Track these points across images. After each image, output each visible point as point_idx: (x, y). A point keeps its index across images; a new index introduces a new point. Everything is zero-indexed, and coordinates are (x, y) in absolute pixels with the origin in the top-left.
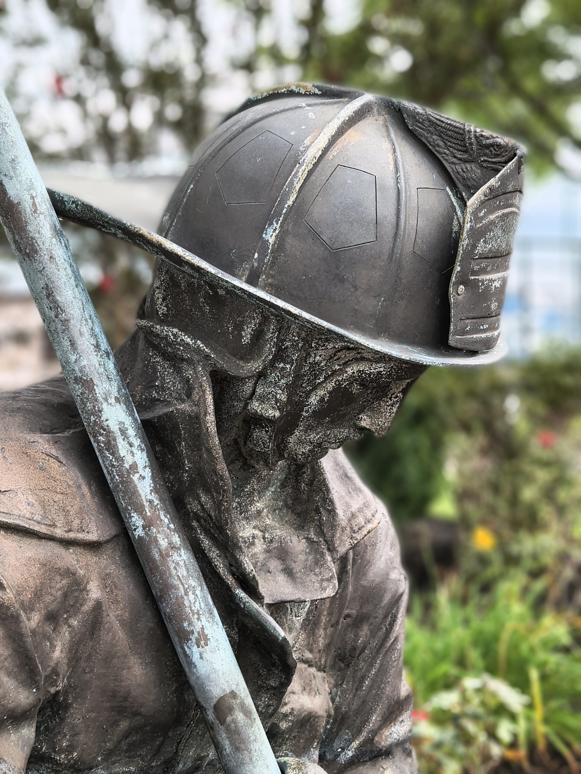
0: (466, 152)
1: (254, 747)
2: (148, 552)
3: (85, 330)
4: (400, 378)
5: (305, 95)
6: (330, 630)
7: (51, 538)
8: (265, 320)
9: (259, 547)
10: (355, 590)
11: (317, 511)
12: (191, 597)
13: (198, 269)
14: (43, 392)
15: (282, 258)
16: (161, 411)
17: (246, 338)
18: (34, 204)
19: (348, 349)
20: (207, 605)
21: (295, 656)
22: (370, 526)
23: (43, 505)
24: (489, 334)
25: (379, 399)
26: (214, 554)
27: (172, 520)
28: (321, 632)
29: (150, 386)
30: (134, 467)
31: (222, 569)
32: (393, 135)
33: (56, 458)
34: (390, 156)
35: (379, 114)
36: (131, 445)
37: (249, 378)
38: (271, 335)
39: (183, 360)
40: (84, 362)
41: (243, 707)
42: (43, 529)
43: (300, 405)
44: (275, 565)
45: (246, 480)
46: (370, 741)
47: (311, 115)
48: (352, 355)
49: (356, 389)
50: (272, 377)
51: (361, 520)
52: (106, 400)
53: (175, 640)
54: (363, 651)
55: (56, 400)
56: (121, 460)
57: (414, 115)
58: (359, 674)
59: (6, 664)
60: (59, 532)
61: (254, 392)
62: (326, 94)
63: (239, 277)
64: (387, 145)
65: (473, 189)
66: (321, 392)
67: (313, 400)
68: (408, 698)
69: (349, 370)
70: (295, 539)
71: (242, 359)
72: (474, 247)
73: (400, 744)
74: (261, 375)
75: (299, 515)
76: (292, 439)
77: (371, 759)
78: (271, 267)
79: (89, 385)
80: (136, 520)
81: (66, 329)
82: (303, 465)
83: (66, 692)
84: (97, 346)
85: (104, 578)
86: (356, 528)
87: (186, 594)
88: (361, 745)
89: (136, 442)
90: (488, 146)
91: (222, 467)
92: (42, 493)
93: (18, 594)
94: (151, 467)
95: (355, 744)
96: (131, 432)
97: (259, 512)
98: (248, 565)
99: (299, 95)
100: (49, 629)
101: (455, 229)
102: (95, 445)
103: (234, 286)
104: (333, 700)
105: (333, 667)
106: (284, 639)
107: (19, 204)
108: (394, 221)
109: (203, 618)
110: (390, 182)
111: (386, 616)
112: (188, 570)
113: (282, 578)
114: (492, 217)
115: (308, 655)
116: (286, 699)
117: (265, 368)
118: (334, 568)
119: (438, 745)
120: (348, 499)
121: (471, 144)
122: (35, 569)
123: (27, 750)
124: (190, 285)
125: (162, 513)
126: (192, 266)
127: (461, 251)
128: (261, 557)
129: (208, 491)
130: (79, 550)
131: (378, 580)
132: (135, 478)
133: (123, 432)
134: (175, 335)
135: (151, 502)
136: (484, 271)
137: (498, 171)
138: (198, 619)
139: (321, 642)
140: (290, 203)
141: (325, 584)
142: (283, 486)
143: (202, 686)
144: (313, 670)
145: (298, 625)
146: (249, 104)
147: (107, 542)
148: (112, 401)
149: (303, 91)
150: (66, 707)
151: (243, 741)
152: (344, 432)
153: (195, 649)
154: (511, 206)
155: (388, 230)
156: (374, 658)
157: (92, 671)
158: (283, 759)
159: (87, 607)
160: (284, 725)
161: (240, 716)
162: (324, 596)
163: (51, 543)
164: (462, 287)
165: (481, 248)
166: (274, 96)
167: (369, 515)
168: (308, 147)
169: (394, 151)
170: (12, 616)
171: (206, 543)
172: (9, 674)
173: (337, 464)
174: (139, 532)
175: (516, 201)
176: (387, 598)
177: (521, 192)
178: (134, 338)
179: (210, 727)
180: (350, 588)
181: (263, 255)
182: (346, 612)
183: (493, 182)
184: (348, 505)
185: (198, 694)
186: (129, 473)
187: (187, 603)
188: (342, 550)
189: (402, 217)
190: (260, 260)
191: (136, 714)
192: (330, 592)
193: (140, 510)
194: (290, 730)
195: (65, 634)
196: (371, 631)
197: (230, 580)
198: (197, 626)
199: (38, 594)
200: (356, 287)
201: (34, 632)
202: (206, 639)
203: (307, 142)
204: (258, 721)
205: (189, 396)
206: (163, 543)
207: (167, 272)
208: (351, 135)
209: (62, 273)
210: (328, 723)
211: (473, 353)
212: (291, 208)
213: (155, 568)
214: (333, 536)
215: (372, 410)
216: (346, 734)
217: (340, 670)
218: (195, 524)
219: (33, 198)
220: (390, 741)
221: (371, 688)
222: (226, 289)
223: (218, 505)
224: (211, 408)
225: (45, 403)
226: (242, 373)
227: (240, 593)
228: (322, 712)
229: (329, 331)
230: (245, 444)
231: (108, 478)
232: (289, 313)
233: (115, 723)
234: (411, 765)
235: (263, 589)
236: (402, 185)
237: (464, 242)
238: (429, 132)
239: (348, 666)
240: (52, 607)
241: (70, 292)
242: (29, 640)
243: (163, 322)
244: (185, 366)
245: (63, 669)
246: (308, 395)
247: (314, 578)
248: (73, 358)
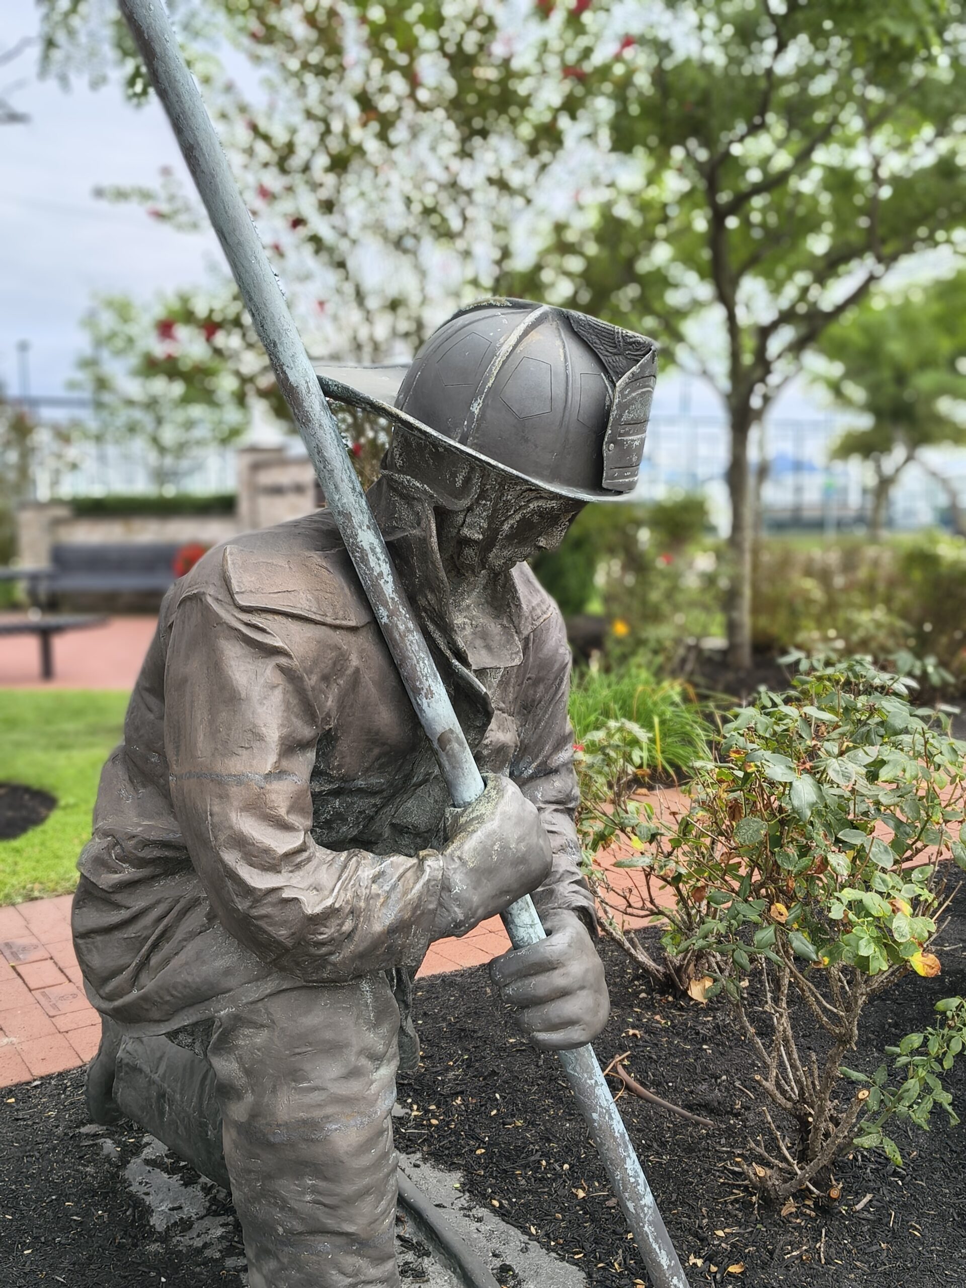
0: (615, 347)
1: (466, 766)
2: (391, 634)
3: (345, 477)
4: (567, 511)
5: (500, 307)
6: (517, 688)
7: (324, 624)
8: (472, 469)
9: (468, 631)
10: (534, 661)
11: (509, 606)
12: (422, 664)
13: (425, 433)
14: (315, 522)
15: (483, 426)
16: (399, 535)
17: (459, 484)
18: (308, 387)
19: (531, 490)
20: (432, 670)
21: (493, 706)
22: (545, 616)
23: (317, 600)
24: (631, 479)
25: (552, 526)
26: (437, 635)
27: (408, 612)
28: (511, 689)
29: (391, 517)
30: (381, 574)
31: (443, 646)
32: (563, 335)
33: (326, 568)
34: (561, 351)
35: (553, 320)
36: (379, 559)
37: (461, 511)
38: (476, 480)
39: (414, 498)
40: (345, 501)
41: (457, 738)
42: (318, 618)
43: (497, 531)
44: (479, 643)
45: (459, 584)
46: (544, 763)
47: (505, 321)
48: (533, 494)
49: (536, 519)
50: (477, 511)
51: (539, 612)
52: (361, 527)
53: (411, 694)
54: (540, 702)
55: (325, 528)
56: (372, 569)
57: (578, 321)
58: (537, 718)
59: (295, 710)
60: (329, 620)
61: (465, 520)
62: (516, 306)
63: (454, 439)
64: (558, 343)
65: (620, 375)
66: (511, 522)
67: (506, 527)
68: (571, 734)
69: (531, 506)
70: (493, 625)
71: (456, 498)
72: (621, 416)
73: (565, 764)
74: (470, 509)
75: (496, 609)
76: (491, 555)
77: (545, 775)
78: (477, 432)
79: (348, 516)
80: (383, 612)
81: (332, 477)
82: (499, 574)
83: (336, 729)
84: (354, 489)
85: (361, 652)
86: (536, 618)
87: (418, 663)
88: (538, 766)
89: (382, 557)
90: (631, 344)
91: (443, 574)
92: (316, 593)
93: (302, 662)
94: (393, 574)
95: (534, 765)
96: (378, 550)
97: (468, 606)
98: (461, 643)
99: (496, 306)
100: (323, 686)
101: (608, 403)
102: (353, 559)
103: (450, 445)
104: (519, 736)
105: (519, 713)
106: (486, 693)
107: (297, 387)
108: (564, 398)
109: (430, 680)
110: (561, 369)
111: (556, 679)
112: (419, 646)
113: (483, 652)
114: (634, 394)
115: (502, 705)
116: (487, 734)
117: (472, 505)
118: (520, 646)
119: (591, 766)
120: (530, 597)
121: (619, 342)
122: (313, 645)
123: (311, 768)
124: (419, 444)
125: (400, 607)
126: (420, 430)
127: (611, 418)
128: (470, 638)
129: (432, 591)
130: (343, 632)
131: (550, 654)
132: (382, 582)
133: (373, 550)
134: (408, 481)
135: (393, 599)
136: (628, 434)
137: (638, 361)
138: (427, 680)
139: (511, 696)
140: (490, 384)
141: (514, 656)
142: (485, 588)
143: (430, 726)
144: (505, 715)
145: (495, 685)
146: (460, 313)
147: (363, 627)
148: (365, 528)
149: (498, 304)
150: (337, 739)
151: (457, 762)
152: (527, 550)
153: (424, 700)
154: (648, 386)
155: (559, 405)
156: (547, 708)
157: (353, 715)
158: (485, 775)
159: (350, 671)
160: (485, 752)
161: (456, 746)
162: (513, 664)
163: (324, 627)
164: (612, 445)
165: (626, 417)
166: (478, 307)
167: (544, 608)
168: (502, 344)
169: (564, 347)
170: (298, 677)
171: (431, 627)
172: (297, 716)
173: (522, 572)
174: (385, 620)
175: (651, 383)
176: (557, 666)
177: (655, 377)
178: (379, 482)
179: (435, 753)
180: (531, 659)
181: (471, 422)
182: (528, 676)
183: (634, 369)
184: (530, 601)
185: (426, 730)
186: (377, 579)
187: (418, 669)
188: (525, 633)
189: (570, 394)
190: (469, 426)
191: (384, 744)
192: (517, 662)
193: (385, 605)
194: (489, 755)
195: (335, 689)
196: (546, 689)
197: (448, 653)
198: (426, 685)
199: (315, 662)
200: (536, 446)
201: (313, 689)
202: (432, 694)
203: (502, 341)
204: (468, 749)
205: (419, 524)
206: (402, 628)
207: (402, 436)
208: (534, 336)
209: (328, 436)
210: (515, 751)
211: (620, 493)
212: (490, 388)
213: (396, 645)
214: (520, 623)
215: (547, 534)
216: (528, 758)
217: (524, 715)
218: (423, 614)
219: (307, 382)
220: (558, 762)
221: (545, 727)
222: (445, 448)
223: (440, 601)
224: (434, 533)
225: (317, 530)
226: (456, 508)
227: (455, 662)
228: (511, 744)
229: (517, 477)
230: (458, 558)
231: (363, 582)
232: (489, 464)
233: (370, 750)
234: (573, 779)
235: (470, 660)
236: (570, 372)
237: (614, 413)
238: (589, 333)
239: (529, 712)
240: (326, 671)
241: (334, 450)
242: (310, 693)
243: (399, 472)
244: (415, 503)
245: (334, 713)
246: (502, 523)
247: (506, 652)
248: (337, 497)
